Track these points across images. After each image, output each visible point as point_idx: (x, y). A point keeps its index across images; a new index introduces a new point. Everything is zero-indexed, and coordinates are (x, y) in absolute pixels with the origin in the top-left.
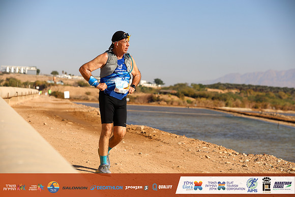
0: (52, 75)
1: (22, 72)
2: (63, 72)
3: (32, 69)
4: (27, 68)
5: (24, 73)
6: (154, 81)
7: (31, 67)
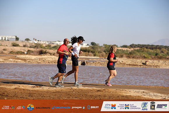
0: (26, 41)
1: (7, 39)
4: (10, 37)
6: (91, 43)
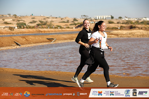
0: (119, 19)
1: (104, 18)
2: (125, 17)
3: (109, 16)
4: (107, 17)
5: (105, 19)
7: (108, 16)
